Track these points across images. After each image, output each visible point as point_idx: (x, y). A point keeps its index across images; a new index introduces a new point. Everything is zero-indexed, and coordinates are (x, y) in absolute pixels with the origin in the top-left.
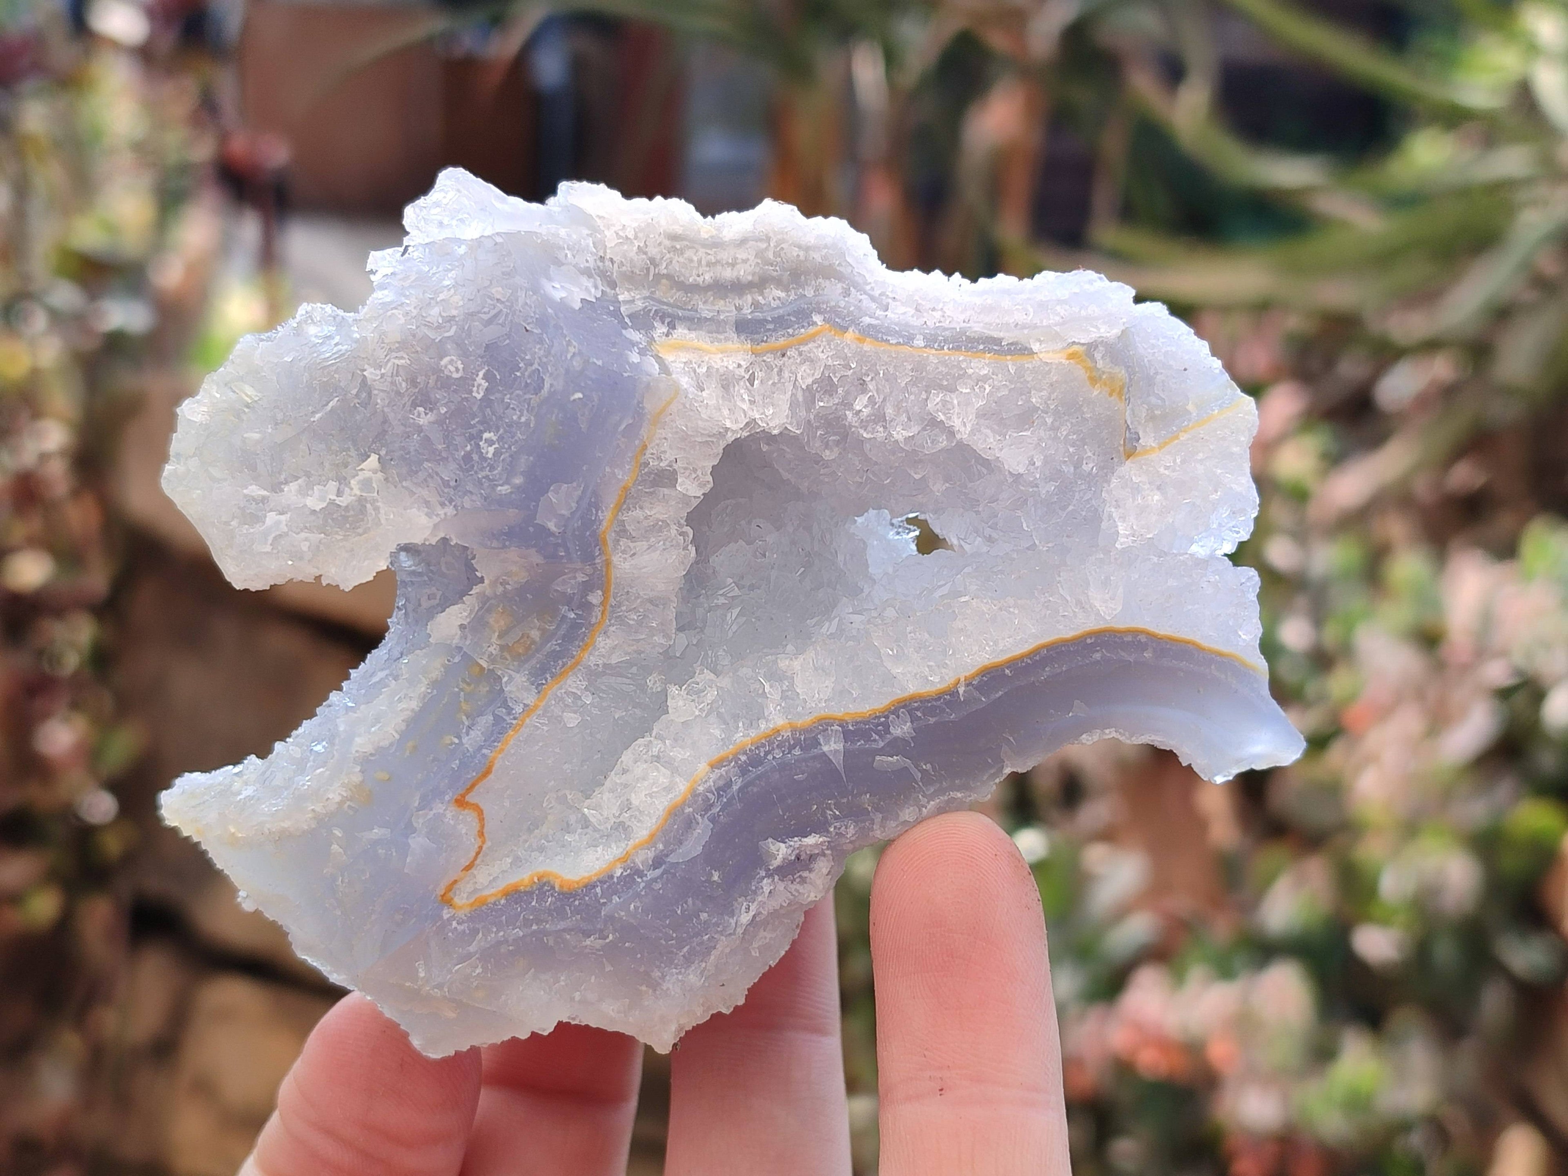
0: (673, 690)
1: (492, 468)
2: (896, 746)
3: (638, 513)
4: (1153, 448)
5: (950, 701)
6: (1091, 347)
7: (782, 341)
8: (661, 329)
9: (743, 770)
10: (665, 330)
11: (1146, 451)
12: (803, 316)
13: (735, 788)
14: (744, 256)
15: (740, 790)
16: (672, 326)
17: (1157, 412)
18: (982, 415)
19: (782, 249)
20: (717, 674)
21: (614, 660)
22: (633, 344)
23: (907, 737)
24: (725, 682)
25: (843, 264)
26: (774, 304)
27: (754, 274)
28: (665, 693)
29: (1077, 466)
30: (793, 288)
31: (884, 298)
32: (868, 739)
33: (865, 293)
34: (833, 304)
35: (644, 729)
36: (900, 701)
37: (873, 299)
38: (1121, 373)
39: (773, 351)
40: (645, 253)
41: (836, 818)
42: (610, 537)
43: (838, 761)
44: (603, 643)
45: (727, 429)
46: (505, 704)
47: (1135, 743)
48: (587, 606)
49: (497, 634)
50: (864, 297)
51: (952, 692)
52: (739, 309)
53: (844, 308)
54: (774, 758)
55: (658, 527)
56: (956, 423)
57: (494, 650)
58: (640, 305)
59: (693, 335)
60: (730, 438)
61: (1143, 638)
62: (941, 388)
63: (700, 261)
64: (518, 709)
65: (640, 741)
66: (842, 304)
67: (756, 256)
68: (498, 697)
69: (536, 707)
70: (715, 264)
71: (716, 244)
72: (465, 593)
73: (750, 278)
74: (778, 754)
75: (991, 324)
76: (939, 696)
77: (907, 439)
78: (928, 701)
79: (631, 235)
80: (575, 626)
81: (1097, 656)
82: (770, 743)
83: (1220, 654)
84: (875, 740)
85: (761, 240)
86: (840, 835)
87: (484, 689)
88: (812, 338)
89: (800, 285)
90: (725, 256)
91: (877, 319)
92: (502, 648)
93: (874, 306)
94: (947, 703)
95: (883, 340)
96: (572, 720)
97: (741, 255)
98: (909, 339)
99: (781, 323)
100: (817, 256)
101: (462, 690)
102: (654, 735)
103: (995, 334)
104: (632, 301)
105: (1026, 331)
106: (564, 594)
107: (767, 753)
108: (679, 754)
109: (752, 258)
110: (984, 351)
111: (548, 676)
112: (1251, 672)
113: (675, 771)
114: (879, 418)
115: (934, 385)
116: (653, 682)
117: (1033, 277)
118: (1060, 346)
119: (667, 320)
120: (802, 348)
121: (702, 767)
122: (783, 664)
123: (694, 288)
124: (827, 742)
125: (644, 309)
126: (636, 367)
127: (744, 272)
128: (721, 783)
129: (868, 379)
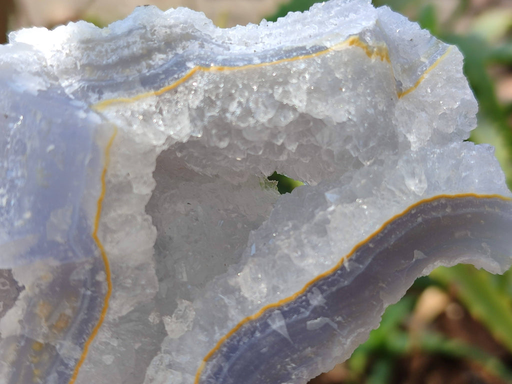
0: (167, 319)
1: (8, 212)
2: (317, 312)
3: (113, 214)
4: (411, 88)
5: (342, 274)
6: (361, 36)
7: (173, 84)
8: (94, 97)
9: (227, 357)
10: (96, 96)
11: (408, 90)
12: (180, 64)
13: (225, 370)
14: (134, 40)
15: (229, 370)
16: (101, 93)
17: (406, 67)
18: (309, 92)
19: (155, 30)
20: (191, 300)
21: (124, 313)
22: (79, 108)
23: (322, 304)
24: (198, 304)
25: (195, 31)
26: (160, 63)
27: (142, 49)
28: (162, 325)
29: (375, 107)
30: (169, 51)
31: (225, 44)
32: (299, 313)
33: (213, 44)
34: (197, 54)
35: (156, 350)
36: (310, 284)
37: (219, 46)
38: (384, 45)
39: (169, 91)
40: (72, 56)
41: (294, 369)
42: (100, 235)
43: (284, 332)
44: (114, 305)
45: (155, 146)
46: (63, 363)
47: (453, 265)
48: (97, 284)
49: (44, 320)
50: (213, 46)
51: (342, 268)
52: (139, 71)
53: (204, 54)
54: (244, 343)
55: (128, 221)
56: (296, 102)
57: (45, 329)
58: (76, 86)
59: (116, 94)
60: (158, 151)
61: (443, 201)
62: (280, 84)
63: (106, 51)
64: (72, 363)
65: (156, 358)
66: (203, 53)
67: (141, 38)
68: (56, 359)
69: (83, 358)
70: (116, 49)
71: (113, 38)
72: (15, 299)
73: (141, 51)
74: (246, 340)
75: (295, 40)
76: (334, 273)
77: (270, 120)
78: (328, 278)
79: (60, 49)
80: (93, 299)
81: (420, 220)
82: (239, 334)
83: (488, 197)
84: (303, 312)
85: (141, 28)
86: (299, 378)
87: (46, 357)
88: (191, 77)
89: (173, 49)
90: (122, 43)
91: (226, 55)
92: (51, 327)
93: (221, 49)
94: (341, 276)
95: (235, 66)
96: (108, 359)
97: (131, 39)
98: (250, 61)
99: (168, 73)
100: (178, 30)
101: (32, 362)
102: (163, 351)
103: (300, 45)
104: (71, 85)
105: (318, 38)
106: (79, 281)
107: (239, 341)
108: (183, 359)
109: (138, 39)
110: (297, 56)
111: (85, 336)
112: (507, 203)
113: (183, 370)
114: (248, 112)
115: (274, 83)
116: (153, 318)
117: (309, 9)
118: (342, 39)
119: (97, 90)
120: (186, 84)
121: (201, 364)
122: (232, 282)
123: (108, 67)
124: (274, 321)
125: (80, 87)
126: (85, 120)
127: (136, 49)
128: (216, 369)
129: (233, 91)
